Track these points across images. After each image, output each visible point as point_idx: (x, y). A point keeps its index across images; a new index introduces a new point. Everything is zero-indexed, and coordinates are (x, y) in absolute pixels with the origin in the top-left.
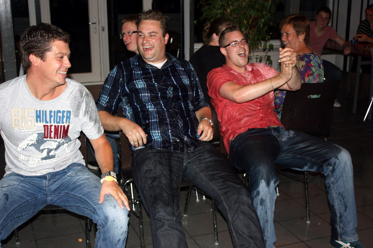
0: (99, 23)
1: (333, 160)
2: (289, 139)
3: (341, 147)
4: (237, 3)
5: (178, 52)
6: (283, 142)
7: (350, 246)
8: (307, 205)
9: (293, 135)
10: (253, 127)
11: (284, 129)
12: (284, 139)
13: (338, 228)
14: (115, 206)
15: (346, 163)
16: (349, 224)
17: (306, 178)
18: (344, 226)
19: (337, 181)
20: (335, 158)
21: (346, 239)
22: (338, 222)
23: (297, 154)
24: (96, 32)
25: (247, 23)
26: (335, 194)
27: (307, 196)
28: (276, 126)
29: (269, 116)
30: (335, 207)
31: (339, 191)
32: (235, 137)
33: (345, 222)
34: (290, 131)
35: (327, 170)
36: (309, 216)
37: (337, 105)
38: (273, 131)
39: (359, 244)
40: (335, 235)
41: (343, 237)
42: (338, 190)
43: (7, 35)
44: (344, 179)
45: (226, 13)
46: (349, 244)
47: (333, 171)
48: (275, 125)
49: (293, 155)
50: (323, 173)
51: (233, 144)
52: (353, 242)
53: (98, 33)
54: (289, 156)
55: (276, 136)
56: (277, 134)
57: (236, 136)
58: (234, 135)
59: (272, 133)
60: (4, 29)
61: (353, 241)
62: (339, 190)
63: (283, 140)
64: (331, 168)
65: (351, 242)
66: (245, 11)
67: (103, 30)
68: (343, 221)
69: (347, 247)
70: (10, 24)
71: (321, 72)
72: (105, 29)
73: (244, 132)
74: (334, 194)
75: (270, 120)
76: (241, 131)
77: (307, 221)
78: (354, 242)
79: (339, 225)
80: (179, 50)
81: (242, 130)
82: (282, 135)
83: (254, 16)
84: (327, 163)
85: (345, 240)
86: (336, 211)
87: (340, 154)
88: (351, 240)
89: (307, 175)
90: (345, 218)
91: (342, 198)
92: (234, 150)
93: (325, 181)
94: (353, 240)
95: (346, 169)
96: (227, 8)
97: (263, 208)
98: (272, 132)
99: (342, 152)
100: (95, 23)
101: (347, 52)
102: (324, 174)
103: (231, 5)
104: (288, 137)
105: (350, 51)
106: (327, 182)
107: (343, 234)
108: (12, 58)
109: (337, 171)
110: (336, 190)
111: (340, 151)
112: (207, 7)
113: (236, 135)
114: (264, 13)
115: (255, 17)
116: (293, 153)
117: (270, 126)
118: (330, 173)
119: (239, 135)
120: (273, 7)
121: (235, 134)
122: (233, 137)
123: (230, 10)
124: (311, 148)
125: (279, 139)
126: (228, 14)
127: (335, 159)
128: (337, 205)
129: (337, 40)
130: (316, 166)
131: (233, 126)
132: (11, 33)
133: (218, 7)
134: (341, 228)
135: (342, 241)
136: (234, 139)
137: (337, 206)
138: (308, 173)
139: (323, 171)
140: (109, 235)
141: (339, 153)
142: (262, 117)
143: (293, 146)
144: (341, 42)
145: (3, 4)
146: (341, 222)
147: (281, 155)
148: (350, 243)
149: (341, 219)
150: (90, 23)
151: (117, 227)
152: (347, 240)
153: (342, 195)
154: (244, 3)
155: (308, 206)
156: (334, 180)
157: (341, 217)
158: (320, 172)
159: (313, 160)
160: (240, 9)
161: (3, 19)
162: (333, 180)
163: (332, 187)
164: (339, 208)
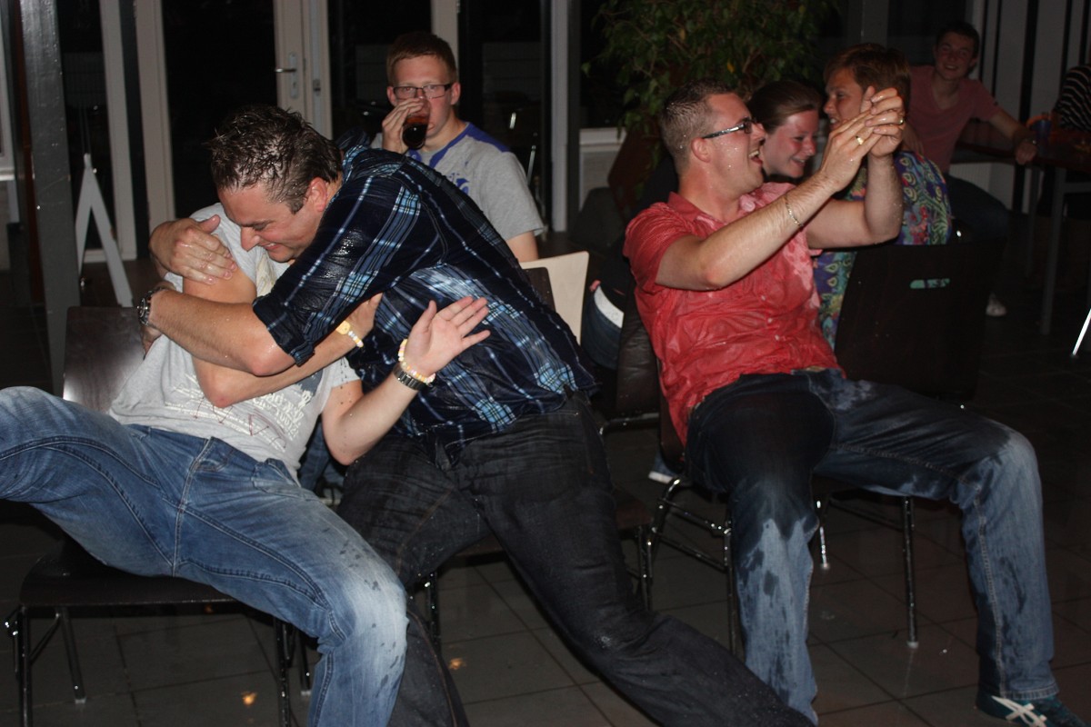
0: (304, 69)
1: (985, 464)
2: (859, 404)
3: (1006, 428)
4: (708, 12)
5: (533, 154)
6: (842, 412)
7: (1032, 711)
8: (909, 596)
9: (869, 395)
10: (754, 371)
11: (844, 377)
12: (844, 405)
13: (999, 660)
14: (376, 584)
15: (1020, 472)
16: (1030, 647)
17: (906, 517)
18: (1017, 654)
19: (996, 526)
20: (991, 460)
21: (1022, 692)
22: (1000, 643)
23: (881, 447)
24: (295, 97)
25: (735, 72)
26: (989, 564)
27: (910, 571)
28: (822, 369)
29: (800, 340)
30: (991, 601)
31: (1001, 555)
32: (703, 398)
33: (1018, 644)
34: (862, 383)
35: (968, 494)
36: (916, 627)
37: (995, 310)
38: (810, 382)
39: (1058, 706)
40: (989, 681)
41: (1015, 685)
42: (998, 552)
43: (43, 105)
44: (1018, 519)
45: (676, 43)
46: (1030, 707)
47: (985, 496)
48: (817, 365)
49: (869, 450)
50: (955, 502)
51: (698, 417)
52: (1041, 700)
53: (301, 98)
54: (858, 454)
55: (821, 398)
56: (824, 391)
57: (706, 397)
58: (699, 394)
59: (810, 386)
60: (36, 86)
61: (1041, 697)
62: (1002, 550)
63: (840, 407)
64: (979, 487)
65: (1038, 700)
66: (730, 37)
67: (317, 89)
68: (1014, 641)
69: (1026, 715)
70: (54, 71)
71: (938, 206)
72: (322, 86)
73: (727, 383)
74: (987, 562)
75: (803, 350)
76: (720, 382)
77: (910, 640)
78: (1046, 700)
79: (1002, 651)
80: (533, 147)
81: (723, 380)
82: (836, 393)
83: (756, 50)
84: (968, 473)
85: (1020, 696)
86: (994, 612)
87: (1004, 448)
88: (1037, 695)
89: (909, 508)
90: (1019, 632)
91: (1011, 574)
92: (700, 434)
93: (961, 526)
94: (1041, 694)
95: (1022, 490)
96: (678, 27)
97: (774, 601)
98: (808, 385)
99: (1010, 443)
100: (293, 71)
101: (1025, 156)
102: (958, 505)
103: (690, 18)
104: (854, 399)
105: (1033, 154)
106: (967, 527)
107: (1013, 677)
108: (59, 170)
109: (996, 496)
110: (993, 550)
111: (1006, 438)
112: (618, 26)
113: (706, 393)
114: (785, 41)
115: (759, 53)
116: (872, 445)
117: (802, 368)
118: (976, 503)
119: (715, 392)
120: (811, 25)
121: (703, 391)
122: (698, 399)
123: (687, 32)
124: (921, 432)
125: (827, 405)
126: (679, 46)
127: (990, 463)
128: (997, 595)
129: (997, 120)
130: (937, 482)
131: (697, 369)
132: (58, 98)
133: (652, 24)
134: (1008, 660)
135: (1010, 697)
136: (699, 404)
137: (995, 597)
138: (912, 505)
139: (956, 495)
140: (357, 666)
141: (1001, 446)
142: (781, 342)
143: (869, 425)
144: (1008, 128)
145: (34, 14)
146: (1008, 642)
147: (836, 450)
148: (1033, 703)
149: (1008, 636)
150: (279, 70)
151: (383, 644)
152: (1025, 696)
153: (1010, 566)
154: (726, 13)
155: (912, 597)
156: (989, 523)
157: (1006, 628)
158: (948, 498)
159: (927, 465)
160: (716, 30)
161: (35, 57)
162: (985, 521)
163: (982, 543)
164: (1002, 603)
